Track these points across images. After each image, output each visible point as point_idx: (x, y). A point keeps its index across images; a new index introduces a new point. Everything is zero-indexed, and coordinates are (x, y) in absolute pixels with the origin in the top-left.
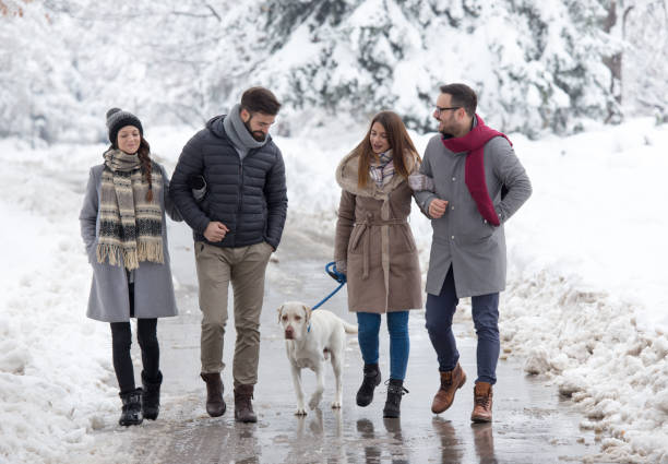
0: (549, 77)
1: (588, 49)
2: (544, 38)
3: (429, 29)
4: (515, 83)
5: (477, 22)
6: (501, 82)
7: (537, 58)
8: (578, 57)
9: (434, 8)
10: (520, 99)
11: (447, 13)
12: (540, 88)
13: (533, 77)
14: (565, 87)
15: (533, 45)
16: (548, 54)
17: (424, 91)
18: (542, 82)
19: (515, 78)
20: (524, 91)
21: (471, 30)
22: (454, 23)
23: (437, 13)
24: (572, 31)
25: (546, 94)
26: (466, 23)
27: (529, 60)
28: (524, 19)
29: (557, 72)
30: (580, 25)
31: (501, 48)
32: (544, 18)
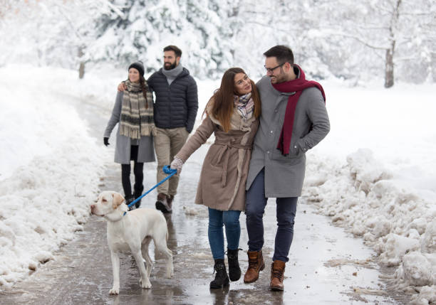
0: (209, 56)
1: (225, 46)
2: (207, 40)
3: (162, 34)
4: (195, 58)
5: (181, 32)
6: (189, 57)
7: (204, 48)
8: (220, 49)
9: (165, 25)
10: (197, 64)
11: (169, 27)
12: (205, 60)
13: (202, 55)
14: (214, 60)
15: (203, 43)
16: (209, 46)
17: (159, 58)
18: (206, 58)
19: (195, 55)
20: (199, 61)
21: (179, 35)
22: (172, 31)
23: (166, 27)
24: (219, 38)
25: (207, 62)
26: (177, 32)
27: (201, 48)
28: (200, 32)
29: (212, 54)
30: (222, 36)
31: (190, 44)
32: (208, 32)
